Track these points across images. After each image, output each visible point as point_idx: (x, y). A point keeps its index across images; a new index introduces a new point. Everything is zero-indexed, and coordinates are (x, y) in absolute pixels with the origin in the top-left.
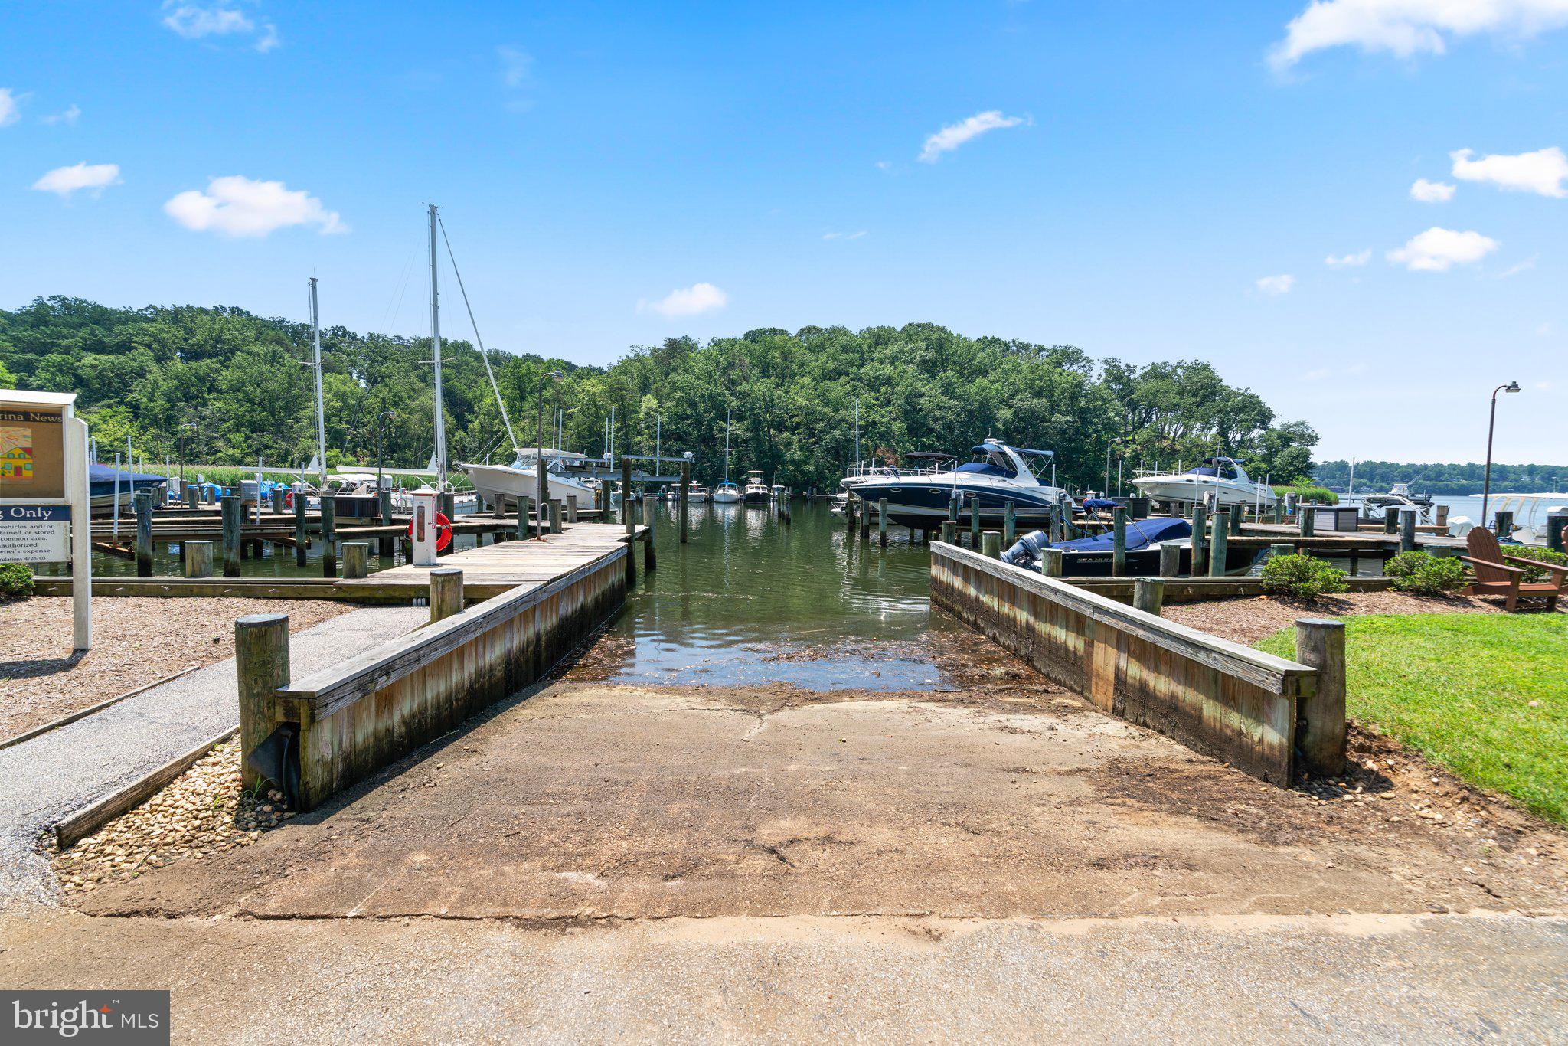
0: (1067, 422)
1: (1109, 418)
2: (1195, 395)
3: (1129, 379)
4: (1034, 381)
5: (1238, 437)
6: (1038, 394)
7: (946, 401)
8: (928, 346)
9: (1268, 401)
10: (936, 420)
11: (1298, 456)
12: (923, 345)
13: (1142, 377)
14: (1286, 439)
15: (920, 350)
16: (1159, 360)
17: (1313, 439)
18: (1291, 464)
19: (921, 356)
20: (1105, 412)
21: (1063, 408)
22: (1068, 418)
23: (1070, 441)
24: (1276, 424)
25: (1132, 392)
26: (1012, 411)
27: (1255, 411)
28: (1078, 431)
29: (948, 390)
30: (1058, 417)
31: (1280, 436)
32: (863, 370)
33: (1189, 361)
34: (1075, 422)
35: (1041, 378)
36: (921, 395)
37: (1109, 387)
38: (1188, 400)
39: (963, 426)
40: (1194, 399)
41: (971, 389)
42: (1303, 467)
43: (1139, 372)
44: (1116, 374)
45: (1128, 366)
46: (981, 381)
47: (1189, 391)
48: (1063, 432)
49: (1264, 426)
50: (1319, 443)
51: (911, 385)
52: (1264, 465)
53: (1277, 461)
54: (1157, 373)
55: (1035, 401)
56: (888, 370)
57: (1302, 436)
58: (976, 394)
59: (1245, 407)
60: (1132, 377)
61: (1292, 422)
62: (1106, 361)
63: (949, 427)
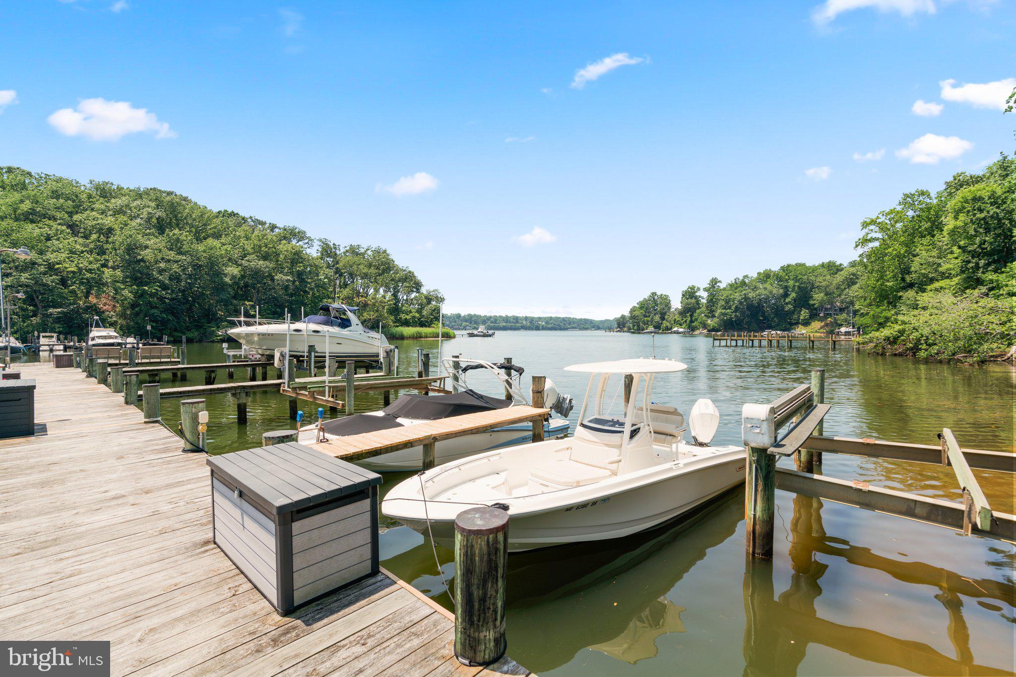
0: (288, 281)
1: (320, 280)
2: (378, 268)
3: (336, 254)
4: (260, 247)
5: (405, 298)
6: (265, 258)
7: (172, 255)
8: (158, 206)
9: (420, 276)
10: (161, 271)
11: (435, 309)
12: (153, 204)
13: (344, 253)
14: (429, 300)
15: (150, 208)
16: (355, 244)
17: (442, 300)
18: (432, 314)
19: (149, 213)
20: (317, 275)
21: (286, 271)
22: (289, 278)
23: (291, 295)
24: (424, 290)
25: (337, 263)
26: (240, 268)
27: (411, 282)
28: (297, 289)
29: (176, 245)
30: (278, 277)
31: (426, 298)
32: (76, 217)
33: (374, 246)
34: (294, 282)
35: (266, 246)
36: (146, 247)
37: (322, 258)
38: (373, 271)
39: (190, 278)
40: (377, 271)
41: (201, 247)
42: (435, 316)
43: (342, 250)
44: (328, 250)
45: (334, 244)
46: (211, 241)
47: (375, 266)
48: (286, 288)
49: (418, 291)
50: (445, 302)
51: (131, 236)
52: (417, 315)
53: (425, 313)
54: (353, 251)
55: (261, 262)
56: (109, 221)
57: (437, 297)
58: (204, 251)
59: (406, 278)
60: (338, 252)
61: (432, 289)
62: (320, 240)
63: (176, 278)
